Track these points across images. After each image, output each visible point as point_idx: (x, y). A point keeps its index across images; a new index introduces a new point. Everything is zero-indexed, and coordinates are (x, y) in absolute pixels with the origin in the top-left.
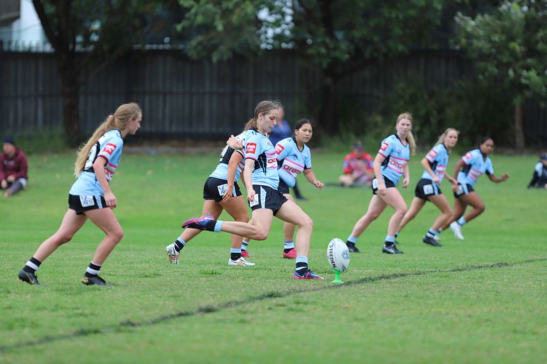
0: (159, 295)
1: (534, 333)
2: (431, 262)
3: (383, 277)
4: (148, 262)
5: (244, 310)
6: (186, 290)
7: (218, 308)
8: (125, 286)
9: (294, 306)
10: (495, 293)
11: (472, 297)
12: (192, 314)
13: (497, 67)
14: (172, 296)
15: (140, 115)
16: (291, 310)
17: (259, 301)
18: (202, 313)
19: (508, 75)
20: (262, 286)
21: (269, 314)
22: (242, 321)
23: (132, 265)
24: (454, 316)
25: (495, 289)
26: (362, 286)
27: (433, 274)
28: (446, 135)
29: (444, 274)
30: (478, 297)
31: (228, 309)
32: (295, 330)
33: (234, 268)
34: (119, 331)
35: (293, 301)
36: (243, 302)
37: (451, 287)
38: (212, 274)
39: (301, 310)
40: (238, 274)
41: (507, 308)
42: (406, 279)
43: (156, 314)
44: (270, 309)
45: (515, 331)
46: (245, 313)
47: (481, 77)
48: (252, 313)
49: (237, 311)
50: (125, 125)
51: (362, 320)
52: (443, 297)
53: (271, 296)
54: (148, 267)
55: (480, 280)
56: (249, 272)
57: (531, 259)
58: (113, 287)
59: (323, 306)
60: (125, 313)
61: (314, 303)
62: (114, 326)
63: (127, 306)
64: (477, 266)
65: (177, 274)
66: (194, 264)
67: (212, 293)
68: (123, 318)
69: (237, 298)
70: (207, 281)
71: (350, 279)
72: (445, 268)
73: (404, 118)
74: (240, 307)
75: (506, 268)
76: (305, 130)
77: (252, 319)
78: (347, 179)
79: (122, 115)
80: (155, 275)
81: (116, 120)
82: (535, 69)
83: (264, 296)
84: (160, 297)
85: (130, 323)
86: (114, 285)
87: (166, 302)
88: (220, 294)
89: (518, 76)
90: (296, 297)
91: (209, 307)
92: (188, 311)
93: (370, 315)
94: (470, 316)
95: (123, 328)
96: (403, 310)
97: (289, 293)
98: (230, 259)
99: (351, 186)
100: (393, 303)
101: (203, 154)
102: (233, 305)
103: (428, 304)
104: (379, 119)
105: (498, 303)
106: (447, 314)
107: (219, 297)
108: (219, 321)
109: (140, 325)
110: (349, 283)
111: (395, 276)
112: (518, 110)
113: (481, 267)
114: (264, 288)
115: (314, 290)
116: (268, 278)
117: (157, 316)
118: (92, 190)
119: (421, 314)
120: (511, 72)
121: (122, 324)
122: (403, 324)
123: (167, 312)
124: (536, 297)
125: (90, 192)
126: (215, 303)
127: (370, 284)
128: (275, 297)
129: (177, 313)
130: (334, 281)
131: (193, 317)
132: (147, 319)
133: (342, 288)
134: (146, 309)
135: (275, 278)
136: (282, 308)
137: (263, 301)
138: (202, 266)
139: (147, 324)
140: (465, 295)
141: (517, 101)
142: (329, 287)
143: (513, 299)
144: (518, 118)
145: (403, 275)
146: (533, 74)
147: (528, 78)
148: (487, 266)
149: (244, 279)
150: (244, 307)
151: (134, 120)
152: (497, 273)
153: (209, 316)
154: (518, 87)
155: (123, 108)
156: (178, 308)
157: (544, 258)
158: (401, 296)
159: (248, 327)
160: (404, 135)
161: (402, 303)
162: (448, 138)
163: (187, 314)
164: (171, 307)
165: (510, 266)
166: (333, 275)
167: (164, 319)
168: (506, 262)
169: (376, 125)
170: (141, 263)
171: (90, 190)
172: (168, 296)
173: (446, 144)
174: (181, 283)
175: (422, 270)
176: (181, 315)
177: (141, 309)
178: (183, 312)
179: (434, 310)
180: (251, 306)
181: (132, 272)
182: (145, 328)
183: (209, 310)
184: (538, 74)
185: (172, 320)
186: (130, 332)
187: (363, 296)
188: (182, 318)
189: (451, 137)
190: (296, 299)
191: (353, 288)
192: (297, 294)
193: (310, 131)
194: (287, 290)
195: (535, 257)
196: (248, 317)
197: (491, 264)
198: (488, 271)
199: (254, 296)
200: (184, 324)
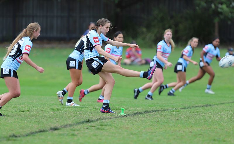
0: (30, 121)
1: (224, 141)
2: (171, 104)
3: (146, 112)
4: (24, 104)
5: (74, 129)
6: (44, 118)
7: (60, 128)
8: (12, 116)
9: (100, 127)
10: (204, 120)
11: (192, 122)
12: (47, 131)
13: (206, 3)
14: (36, 122)
15: (40, 29)
16: (98, 129)
17: (81, 124)
18: (52, 130)
19: (211, 7)
20: (83, 116)
21: (86, 131)
22: (73, 135)
23: (16, 106)
24: (183, 132)
25: (204, 118)
26: (135, 117)
27: (172, 110)
28: (192, 41)
29: (178, 110)
30: (195, 122)
31: (65, 129)
32: (100, 139)
33: (69, 107)
34: (9, 140)
35: (99, 125)
36: (73, 125)
37: (181, 117)
38: (57, 110)
39: (103, 129)
40: (71, 110)
41: (210, 128)
42: (158, 113)
43: (28, 131)
44: (87, 128)
45: (214, 140)
46: (74, 130)
47: (197, 8)
48: (78, 130)
49: (70, 129)
50: (32, 34)
51: (135, 134)
52: (177, 122)
53: (88, 121)
54: (24, 106)
55: (196, 113)
56: (77, 109)
57: (223, 102)
58: (6, 117)
59: (115, 127)
60: (12, 130)
61: (110, 125)
62: (7, 137)
63: (13, 127)
64: (195, 106)
65: (39, 110)
66: (48, 105)
67: (57, 120)
68: (11, 133)
69: (70, 123)
70: (55, 114)
71: (129, 113)
72: (178, 107)
73: (168, 31)
74: (72, 128)
75: (210, 107)
76: (120, 37)
77: (78, 134)
78: (128, 61)
79: (30, 29)
80: (28, 111)
81: (27, 31)
82: (226, 3)
83: (84, 121)
84: (30, 122)
85: (14, 136)
86: (6, 116)
87: (34, 125)
88: (61, 120)
89: (217, 7)
90: (101, 122)
91: (56, 127)
92: (44, 130)
93: (139, 132)
94: (191, 132)
95: (11, 138)
96: (156, 129)
97: (97, 120)
98: (67, 102)
99: (130, 65)
100: (151, 125)
101: (53, 48)
102: (68, 126)
103: (170, 126)
104: (144, 30)
105: (206, 125)
106: (179, 131)
107: (61, 122)
108: (61, 135)
109: (19, 137)
110: (128, 115)
111: (153, 111)
112: (217, 25)
113: (197, 107)
114: (84, 118)
115: (110, 119)
116: (86, 112)
117: (29, 132)
118: (10, 66)
119: (166, 131)
120: (213, 6)
121: (10, 136)
122: (156, 136)
123: (34, 130)
124: (225, 122)
125: (9, 67)
126: (58, 125)
127: (139, 116)
128: (90, 122)
129: (39, 130)
130: (121, 114)
131: (48, 133)
132: (24, 134)
133: (125, 118)
134: (23, 128)
135: (90, 112)
136: (93, 128)
137: (84, 124)
138: (52, 106)
139: (24, 136)
140: (189, 121)
141: (216, 21)
142: (118, 117)
143: (214, 124)
144: (217, 29)
145: (156, 111)
146: (224, 6)
147: (222, 9)
148: (200, 106)
149: (74, 113)
150: (74, 127)
151: (36, 31)
152: (205, 110)
153: (56, 132)
154: (217, 13)
155: (31, 25)
156: (39, 128)
157: (230, 102)
158: (155, 122)
159: (76, 138)
160: (168, 40)
161: (156, 125)
162: (193, 42)
163: (44, 131)
164: (36, 127)
165: (212, 106)
166: (120, 111)
167: (32, 133)
168: (210, 104)
169: (143, 33)
170: (20, 104)
171: (9, 66)
172: (34, 122)
173: (192, 45)
174: (41, 115)
175: (166, 108)
176: (41, 131)
177: (20, 128)
178: (42, 130)
179: (172, 129)
180: (78, 127)
181: (15, 109)
182: (22, 138)
183: (55, 129)
184: (227, 7)
185: (36, 134)
186: (15, 140)
187: (136, 122)
188: (42, 133)
189: (195, 42)
190: (101, 123)
191: (130, 118)
192: (101, 121)
193: (122, 38)
194: (96, 119)
195: (225, 102)
196: (76, 133)
197: (202, 105)
198: (201, 109)
199: (79, 121)
200: (42, 136)
